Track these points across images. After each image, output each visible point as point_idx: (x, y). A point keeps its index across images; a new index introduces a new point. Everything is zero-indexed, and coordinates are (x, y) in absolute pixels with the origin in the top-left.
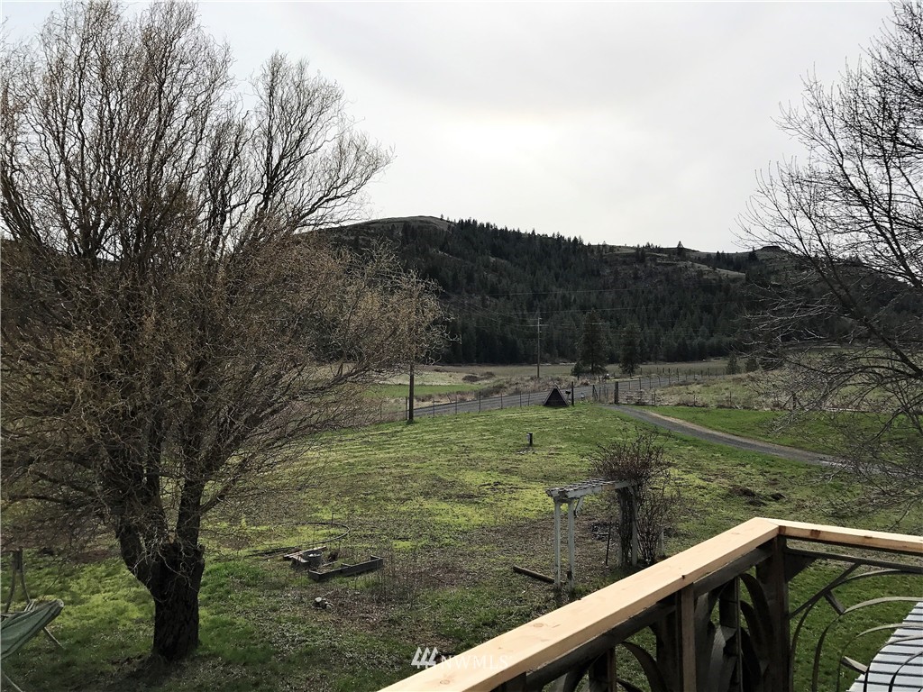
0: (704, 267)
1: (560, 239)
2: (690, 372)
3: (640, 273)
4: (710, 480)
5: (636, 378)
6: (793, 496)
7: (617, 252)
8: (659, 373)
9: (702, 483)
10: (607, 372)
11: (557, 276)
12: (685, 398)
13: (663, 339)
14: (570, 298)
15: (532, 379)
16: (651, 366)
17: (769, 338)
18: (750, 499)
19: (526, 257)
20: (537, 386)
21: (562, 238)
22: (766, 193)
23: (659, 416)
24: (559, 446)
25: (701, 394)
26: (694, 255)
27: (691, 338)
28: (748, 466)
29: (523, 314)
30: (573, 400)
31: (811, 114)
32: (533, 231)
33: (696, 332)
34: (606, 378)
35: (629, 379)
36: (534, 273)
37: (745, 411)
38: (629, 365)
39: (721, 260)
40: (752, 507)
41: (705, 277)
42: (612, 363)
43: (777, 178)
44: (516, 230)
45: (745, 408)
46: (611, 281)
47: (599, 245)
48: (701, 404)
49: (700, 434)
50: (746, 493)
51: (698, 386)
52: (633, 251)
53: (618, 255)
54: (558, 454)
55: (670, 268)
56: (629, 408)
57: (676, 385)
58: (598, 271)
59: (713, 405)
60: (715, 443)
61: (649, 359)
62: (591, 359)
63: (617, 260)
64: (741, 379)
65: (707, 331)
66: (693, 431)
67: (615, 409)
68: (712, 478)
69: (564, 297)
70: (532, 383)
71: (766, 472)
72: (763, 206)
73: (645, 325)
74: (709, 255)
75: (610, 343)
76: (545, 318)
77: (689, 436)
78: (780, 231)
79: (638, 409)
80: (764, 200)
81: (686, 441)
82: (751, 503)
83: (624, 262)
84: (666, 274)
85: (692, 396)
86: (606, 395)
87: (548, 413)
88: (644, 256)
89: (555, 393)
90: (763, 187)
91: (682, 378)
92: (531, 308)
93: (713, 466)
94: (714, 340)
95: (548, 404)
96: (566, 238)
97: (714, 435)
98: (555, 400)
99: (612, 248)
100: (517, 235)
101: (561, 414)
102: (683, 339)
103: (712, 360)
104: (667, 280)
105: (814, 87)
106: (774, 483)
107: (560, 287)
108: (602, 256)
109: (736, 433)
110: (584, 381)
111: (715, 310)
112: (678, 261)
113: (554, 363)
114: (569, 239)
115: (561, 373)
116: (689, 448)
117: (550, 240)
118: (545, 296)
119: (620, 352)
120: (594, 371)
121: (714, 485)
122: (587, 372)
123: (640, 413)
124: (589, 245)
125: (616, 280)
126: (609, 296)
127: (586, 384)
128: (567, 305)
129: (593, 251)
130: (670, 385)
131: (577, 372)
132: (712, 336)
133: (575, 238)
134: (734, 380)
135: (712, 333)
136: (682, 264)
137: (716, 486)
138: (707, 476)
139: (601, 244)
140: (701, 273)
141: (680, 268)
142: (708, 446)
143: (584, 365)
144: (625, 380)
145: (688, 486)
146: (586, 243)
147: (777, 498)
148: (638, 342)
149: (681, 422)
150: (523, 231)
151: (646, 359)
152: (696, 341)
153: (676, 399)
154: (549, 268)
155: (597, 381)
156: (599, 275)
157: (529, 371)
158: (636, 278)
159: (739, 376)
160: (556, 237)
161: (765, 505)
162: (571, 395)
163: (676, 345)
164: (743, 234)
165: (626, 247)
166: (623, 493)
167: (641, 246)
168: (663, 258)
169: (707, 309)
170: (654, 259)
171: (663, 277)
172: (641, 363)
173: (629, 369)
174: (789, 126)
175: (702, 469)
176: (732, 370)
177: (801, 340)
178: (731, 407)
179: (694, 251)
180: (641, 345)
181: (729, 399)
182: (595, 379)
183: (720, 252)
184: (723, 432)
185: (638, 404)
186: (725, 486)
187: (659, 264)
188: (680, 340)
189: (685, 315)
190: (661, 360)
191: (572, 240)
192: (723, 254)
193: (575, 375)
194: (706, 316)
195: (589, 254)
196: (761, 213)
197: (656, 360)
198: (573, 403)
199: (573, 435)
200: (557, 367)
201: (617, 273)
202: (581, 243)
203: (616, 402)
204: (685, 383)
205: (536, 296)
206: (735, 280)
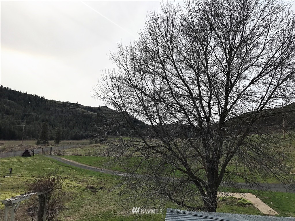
0: (85, 111)
1: (36, 96)
2: (78, 144)
3: (64, 111)
4: (80, 183)
5: (59, 145)
6: (107, 187)
7: (56, 103)
8: (67, 144)
9: (77, 185)
10: (49, 143)
11: (34, 109)
12: (75, 152)
13: (70, 133)
14: (38, 117)
15: (19, 146)
16: (65, 141)
17: (102, 134)
18: (92, 190)
19: (22, 101)
20: (21, 148)
21: (37, 96)
22: (104, 79)
23: (65, 159)
24: (23, 173)
25: (80, 151)
26: (81, 106)
27: (79, 132)
28: (93, 177)
29: (19, 121)
30: (34, 154)
31: (119, 56)
32: (26, 93)
33: (81, 131)
34: (49, 145)
35: (56, 146)
36: (25, 107)
37: (94, 157)
38: (57, 141)
39: (90, 109)
40: (93, 193)
41: (85, 113)
42: (52, 140)
43: (108, 75)
44: (19, 91)
45: (93, 156)
46: (54, 112)
47: (50, 100)
48: (80, 155)
49: (78, 165)
50: (92, 188)
51: (79, 148)
52: (62, 103)
53: (56, 104)
54: (22, 177)
55: (73, 110)
56: (55, 156)
57: (72, 148)
58: (49, 109)
59: (84, 155)
60: (83, 169)
61: (65, 139)
62: (43, 139)
63: (56, 105)
64: (93, 146)
65: (84, 131)
66: (76, 165)
67: (50, 157)
68: (80, 182)
69: (36, 116)
70: (19, 147)
71: (99, 179)
72: (103, 84)
73: (64, 128)
74: (86, 107)
75: (51, 133)
76: (28, 123)
77: (74, 167)
78: (108, 94)
79: (58, 157)
80: (103, 82)
81: (73, 168)
82: (93, 192)
83: (59, 107)
84: (72, 112)
85: (77, 152)
86: (47, 151)
87: (22, 159)
88: (66, 105)
89: (27, 151)
90: (103, 77)
91: (75, 145)
92: (23, 119)
93: (81, 178)
94: (86, 133)
95: (23, 155)
96: (39, 96)
97: (83, 166)
98: (26, 154)
99: (55, 101)
100: (20, 93)
101: (28, 159)
102: (76, 133)
103: (85, 140)
104: (73, 113)
105: (121, 47)
106: (101, 182)
107: (35, 113)
108: (51, 104)
109: (90, 164)
110: (40, 147)
111: (87, 124)
112: (76, 108)
113: (30, 140)
114: (40, 97)
115: (31, 144)
116: (74, 171)
117: (32, 96)
118: (29, 116)
119: (55, 136)
120: (45, 143)
121: (81, 185)
122: (42, 143)
123: (58, 158)
124: (47, 100)
125: (55, 112)
126: (53, 117)
127: (41, 148)
128: (37, 119)
129: (48, 102)
130: (70, 148)
131: (38, 143)
132: (85, 132)
133: (42, 97)
134: (91, 146)
135: (85, 131)
136: (78, 109)
137: (81, 186)
138: (79, 181)
139: (51, 100)
140: (83, 112)
141: (77, 110)
142: (80, 170)
143: (41, 141)
144: (55, 146)
145: (71, 186)
146: (46, 99)
147: (102, 189)
148: (61, 133)
149: (72, 161)
150: (22, 92)
151: (63, 139)
152: (80, 134)
153: (72, 153)
154: (31, 106)
155: (44, 147)
156: (49, 110)
157: (19, 142)
158: (62, 112)
159: (93, 145)
160: (35, 95)
161: (97, 192)
162: (33, 152)
163: (74, 134)
164: (95, 94)
165: (59, 102)
166: (41, 197)
167: (65, 102)
168: (72, 106)
169: (85, 123)
170: (69, 106)
171: (71, 113)
172: (62, 140)
173: (57, 143)
174: (113, 59)
175: (77, 179)
176: (91, 143)
177: (113, 134)
178: (89, 156)
179: (82, 105)
180: (62, 134)
181: (89, 153)
182: (44, 146)
183: (90, 106)
184: (86, 164)
185: (59, 155)
186: (85, 185)
187: (70, 108)
188: (75, 133)
189: (77, 125)
190: (68, 139)
191: (41, 97)
192: (90, 107)
193: (37, 144)
194: (84, 126)
195: (46, 103)
196: (102, 86)
197: (67, 139)
198: (33, 155)
199: (31, 168)
200: (31, 141)
201: (56, 109)
202: (44, 99)
203: (50, 154)
204: (75, 147)
205: (25, 115)
206: (93, 115)
